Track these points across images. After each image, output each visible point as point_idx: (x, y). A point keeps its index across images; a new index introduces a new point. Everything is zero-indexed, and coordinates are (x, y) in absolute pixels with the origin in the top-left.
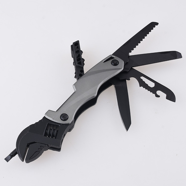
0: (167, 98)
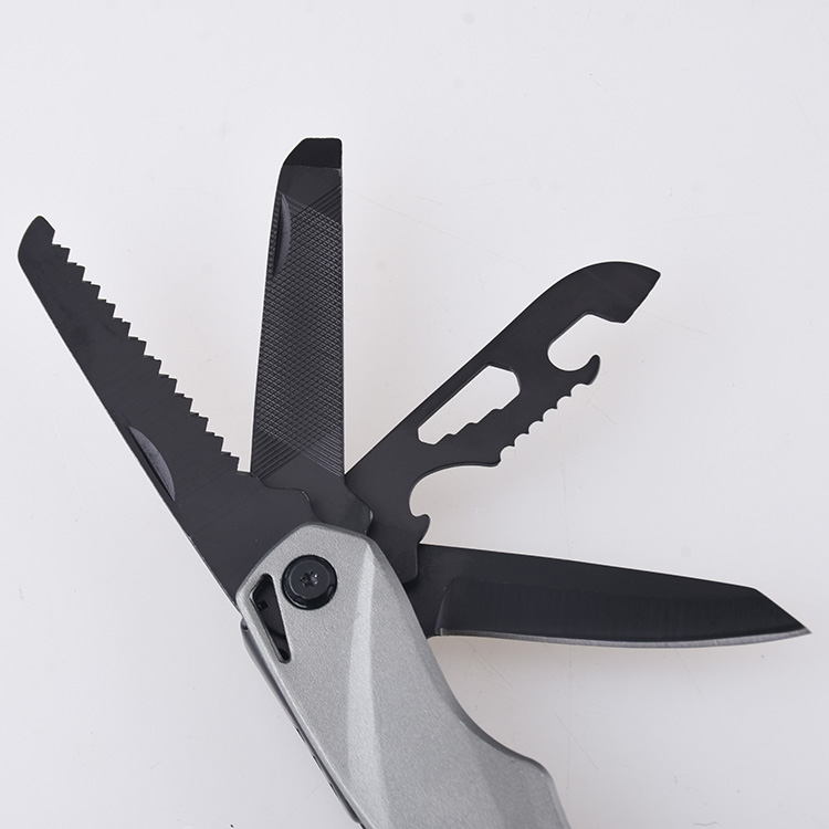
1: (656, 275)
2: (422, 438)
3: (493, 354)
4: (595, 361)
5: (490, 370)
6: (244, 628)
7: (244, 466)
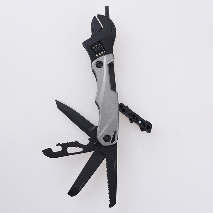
0: (50, 149)
1: (43, 151)
2: (82, 149)
3: (67, 154)
4: (57, 145)
5: (69, 153)
6: (117, 139)
7: (105, 159)
